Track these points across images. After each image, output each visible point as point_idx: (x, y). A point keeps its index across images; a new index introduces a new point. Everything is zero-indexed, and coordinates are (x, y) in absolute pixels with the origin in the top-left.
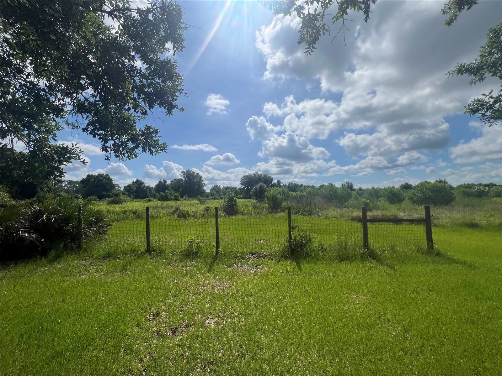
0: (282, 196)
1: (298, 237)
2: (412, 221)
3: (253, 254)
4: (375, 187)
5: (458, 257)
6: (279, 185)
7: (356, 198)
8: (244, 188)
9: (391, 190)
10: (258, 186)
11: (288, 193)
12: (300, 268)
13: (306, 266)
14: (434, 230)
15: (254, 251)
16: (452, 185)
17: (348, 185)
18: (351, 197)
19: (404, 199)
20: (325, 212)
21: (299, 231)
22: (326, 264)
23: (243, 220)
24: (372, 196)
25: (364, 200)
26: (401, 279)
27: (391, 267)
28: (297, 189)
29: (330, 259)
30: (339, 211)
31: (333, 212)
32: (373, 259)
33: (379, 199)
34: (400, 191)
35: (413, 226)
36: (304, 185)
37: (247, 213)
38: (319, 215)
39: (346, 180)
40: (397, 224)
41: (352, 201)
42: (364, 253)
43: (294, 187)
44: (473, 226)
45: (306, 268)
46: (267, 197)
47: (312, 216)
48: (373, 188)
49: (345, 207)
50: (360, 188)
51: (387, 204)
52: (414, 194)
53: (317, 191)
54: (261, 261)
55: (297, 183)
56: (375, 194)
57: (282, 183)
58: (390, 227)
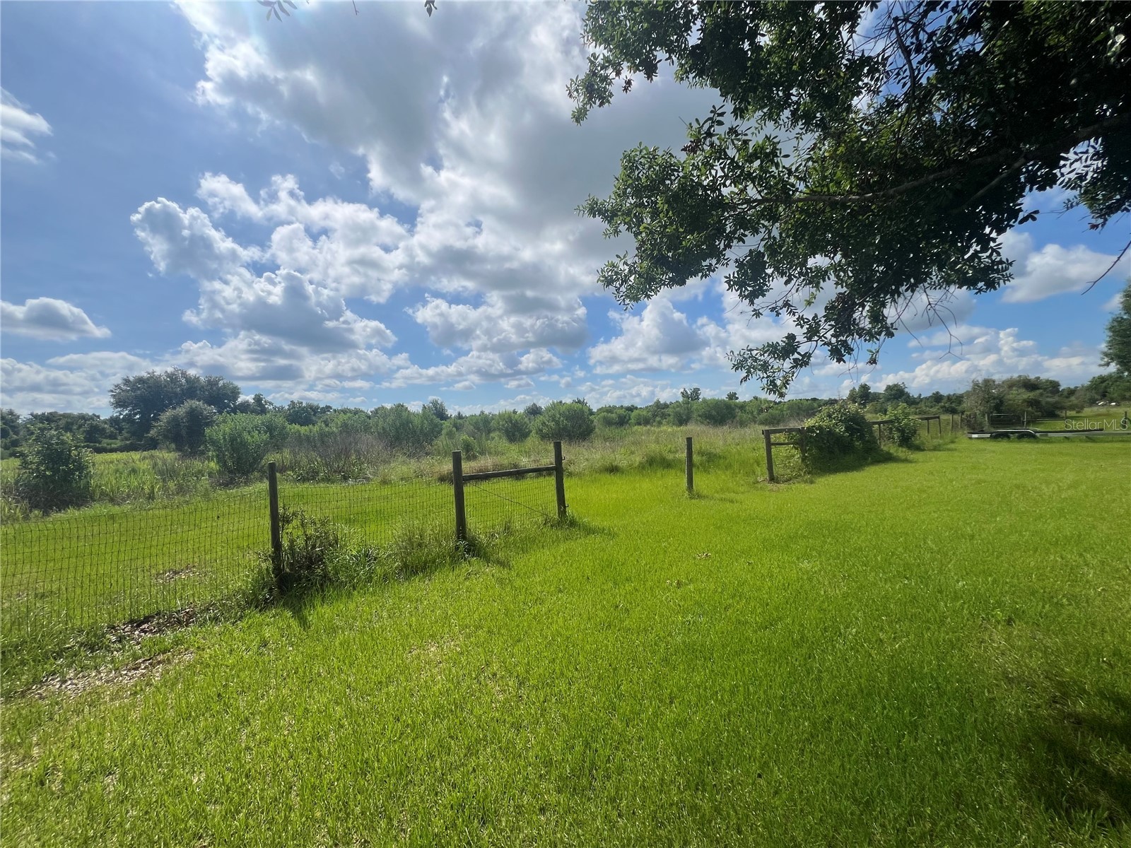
0: (265, 437)
1: (300, 542)
2: (539, 472)
3: (136, 623)
4: (487, 412)
5: (596, 523)
6: (259, 406)
7: (450, 435)
8: (128, 419)
9: (510, 417)
10: (181, 411)
11: (284, 428)
12: (304, 622)
13: (321, 612)
14: (567, 483)
15: (144, 612)
16: (591, 407)
17: (436, 408)
18: (439, 432)
19: (531, 431)
20: (383, 469)
21: (302, 525)
22: (373, 594)
23: (112, 517)
24: (478, 429)
25: (465, 437)
26: (518, 583)
27: (502, 564)
28: (314, 418)
29: (386, 577)
30: (413, 465)
31: (401, 467)
32: (473, 556)
33: (492, 435)
34: (523, 419)
35: (541, 479)
36: (334, 408)
37: (135, 494)
38: (368, 479)
39: (431, 398)
40: (517, 479)
41: (441, 442)
42: (457, 548)
43: (307, 411)
44: (613, 470)
45: (321, 618)
46: (213, 442)
47: (350, 481)
48: (482, 412)
49: (427, 454)
50: (459, 413)
51: (504, 444)
52: (544, 424)
53: (364, 421)
54: (169, 636)
55: (315, 404)
56: (484, 425)
57: (271, 404)
58: (505, 485)
